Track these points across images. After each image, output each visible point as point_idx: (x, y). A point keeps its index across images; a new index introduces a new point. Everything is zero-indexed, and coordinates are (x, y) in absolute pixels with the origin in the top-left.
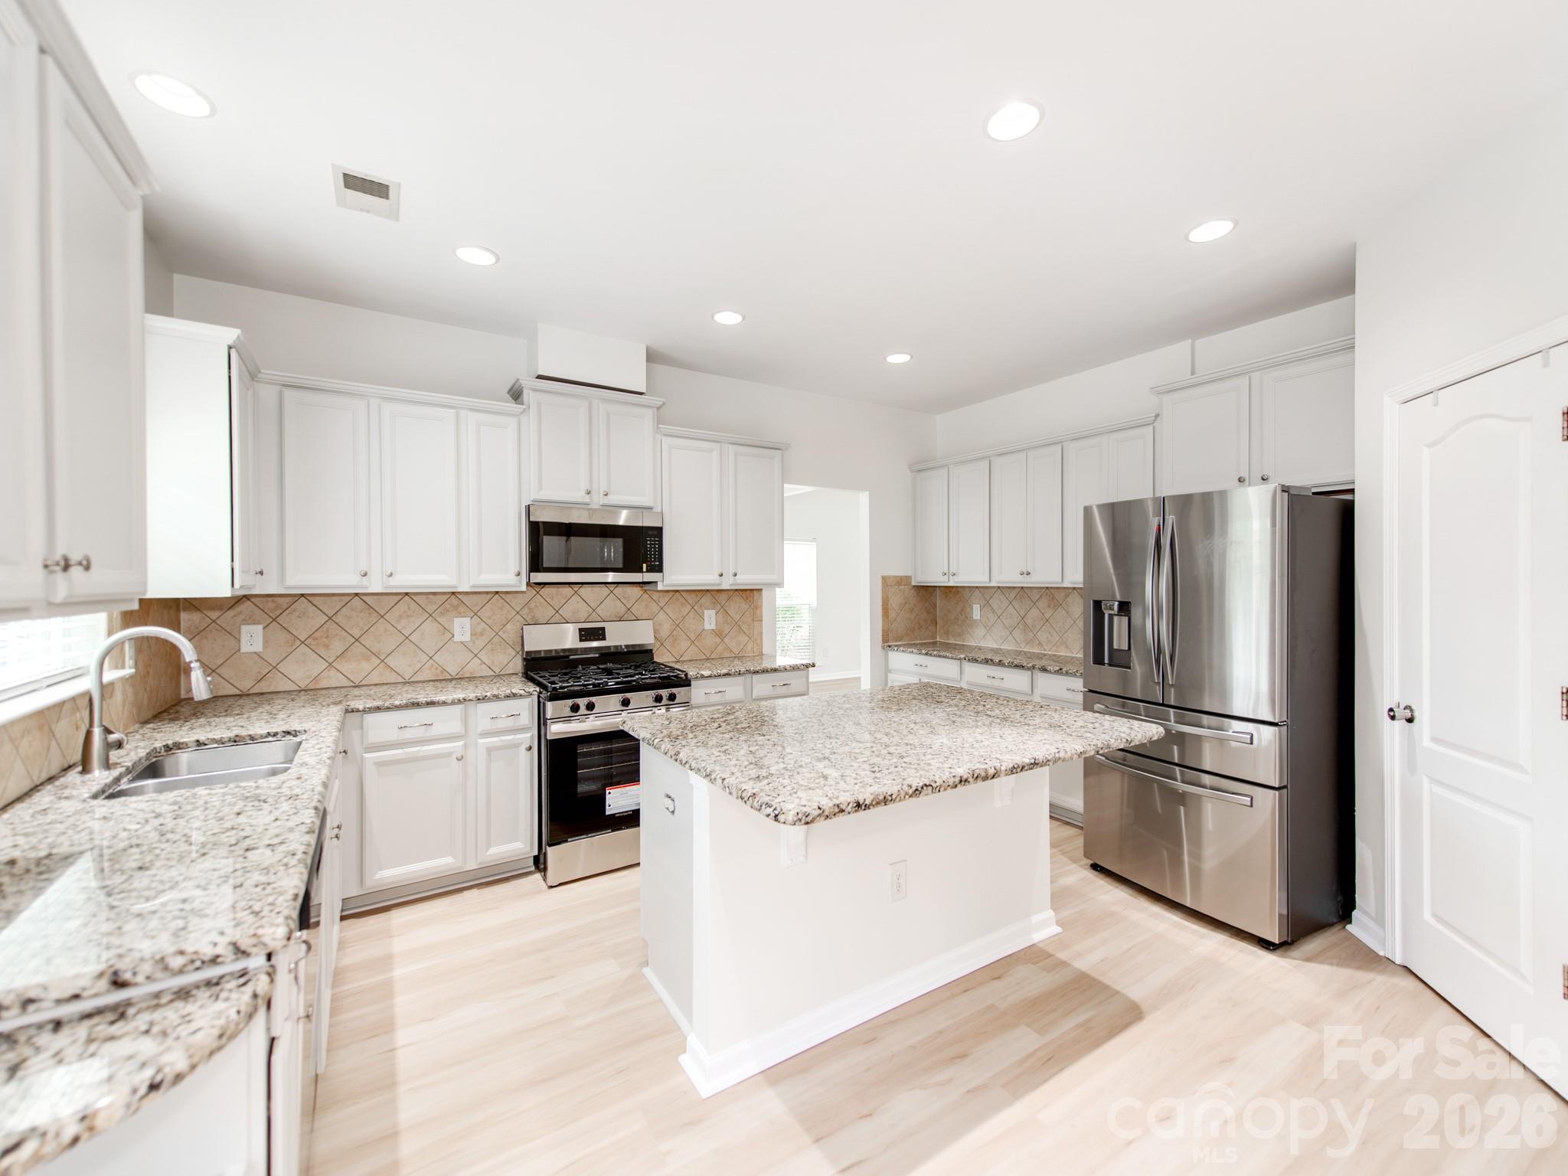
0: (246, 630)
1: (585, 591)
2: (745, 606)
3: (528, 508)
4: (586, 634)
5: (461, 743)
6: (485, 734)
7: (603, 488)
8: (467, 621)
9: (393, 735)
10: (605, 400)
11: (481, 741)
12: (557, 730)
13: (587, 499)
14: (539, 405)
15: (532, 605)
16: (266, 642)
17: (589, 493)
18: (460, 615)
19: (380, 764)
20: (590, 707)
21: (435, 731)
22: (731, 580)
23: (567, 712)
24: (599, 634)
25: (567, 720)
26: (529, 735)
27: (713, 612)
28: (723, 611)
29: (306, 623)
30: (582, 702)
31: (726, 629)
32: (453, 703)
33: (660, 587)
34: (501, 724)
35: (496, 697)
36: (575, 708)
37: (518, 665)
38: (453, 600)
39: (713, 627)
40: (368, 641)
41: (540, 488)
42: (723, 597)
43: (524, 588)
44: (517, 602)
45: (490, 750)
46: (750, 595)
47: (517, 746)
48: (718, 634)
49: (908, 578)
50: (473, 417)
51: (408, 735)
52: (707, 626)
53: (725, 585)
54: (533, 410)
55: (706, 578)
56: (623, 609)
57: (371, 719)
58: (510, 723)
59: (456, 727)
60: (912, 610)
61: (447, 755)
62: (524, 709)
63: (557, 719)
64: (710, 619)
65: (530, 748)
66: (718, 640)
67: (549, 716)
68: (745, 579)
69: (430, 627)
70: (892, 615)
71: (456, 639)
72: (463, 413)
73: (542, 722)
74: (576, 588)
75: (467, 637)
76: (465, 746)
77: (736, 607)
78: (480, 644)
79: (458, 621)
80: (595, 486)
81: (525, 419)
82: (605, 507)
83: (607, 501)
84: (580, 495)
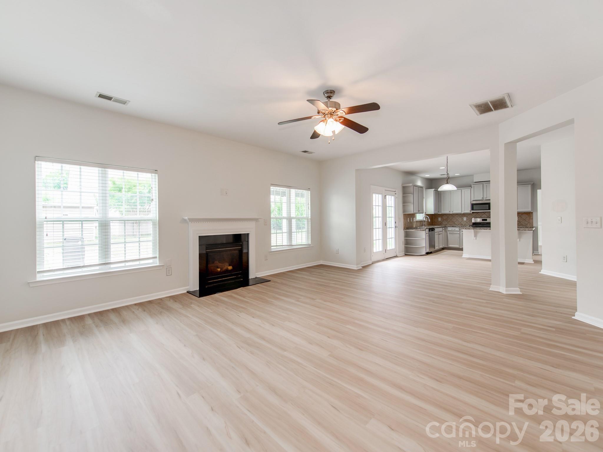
0: (439, 218)
1: (486, 213)
2: (527, 216)
3: (472, 201)
4: (483, 220)
7: (485, 197)
9: (451, 230)
14: (474, 186)
15: (473, 215)
16: (441, 219)
19: (449, 233)
21: (456, 230)
24: (486, 220)
28: (520, 217)
29: (445, 218)
37: (472, 224)
38: (464, 215)
40: (452, 220)
41: (474, 198)
42: (520, 214)
43: (472, 213)
44: (471, 215)
46: (529, 214)
50: (464, 190)
51: (452, 230)
54: (473, 188)
57: (448, 228)
59: (458, 230)
61: (457, 233)
69: (460, 219)
71: (464, 220)
72: (462, 190)
74: (484, 213)
75: (466, 220)
76: (460, 232)
77: (524, 216)
78: (468, 221)
79: (464, 218)
80: (484, 197)
81: (471, 189)
82: (486, 200)
83: (486, 199)
84: (481, 199)
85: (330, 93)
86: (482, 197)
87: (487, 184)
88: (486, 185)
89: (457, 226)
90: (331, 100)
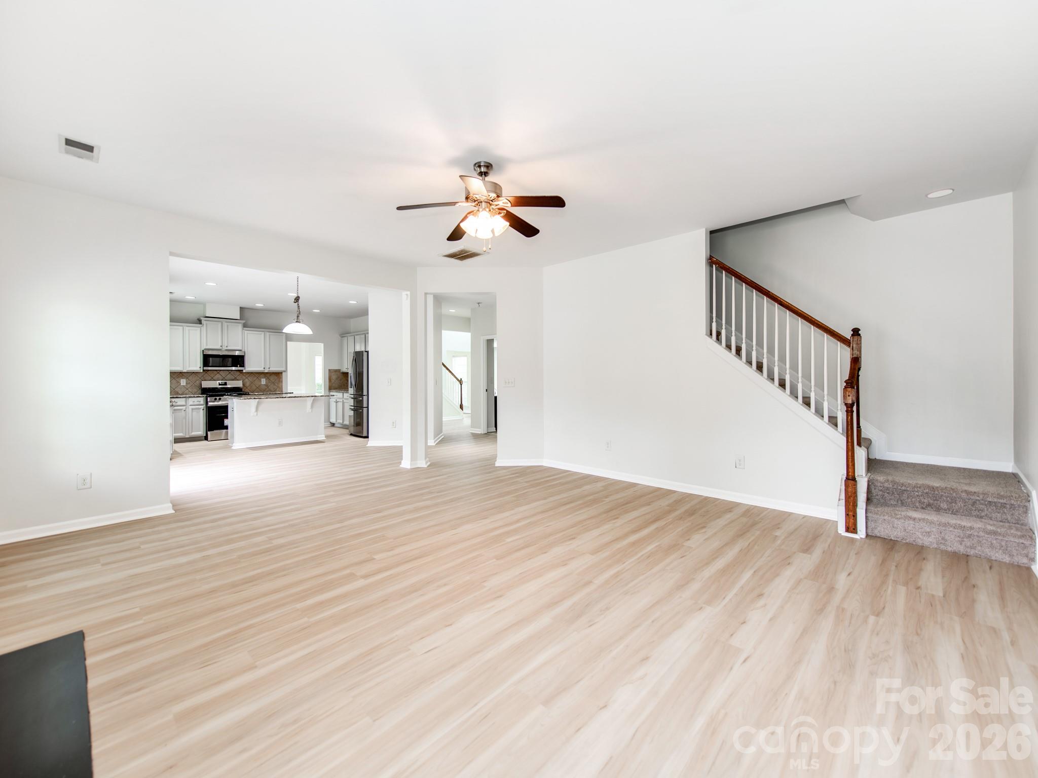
1: (221, 373)
2: (276, 378)
3: (203, 351)
4: (221, 384)
5: (185, 407)
6: (191, 405)
7: (226, 345)
8: (185, 380)
10: (226, 322)
11: (190, 407)
12: (210, 404)
13: (221, 348)
14: (207, 324)
15: (204, 376)
17: (221, 346)
18: (183, 378)
20: (220, 399)
21: (178, 404)
22: (268, 370)
23: (213, 400)
24: (226, 384)
25: (214, 402)
26: (203, 406)
27: (264, 379)
28: (268, 379)
30: (218, 398)
31: (269, 384)
32: (183, 397)
33: (244, 371)
34: (195, 403)
35: (194, 397)
36: (216, 399)
37: (200, 391)
38: (181, 375)
39: (265, 383)
41: (207, 345)
42: (268, 375)
43: (202, 371)
44: (200, 376)
45: (192, 409)
46: (278, 375)
47: (200, 409)
48: (266, 385)
49: (340, 370)
50: (187, 328)
52: (262, 383)
53: (266, 371)
54: (205, 326)
55: (259, 369)
56: (234, 378)
58: (198, 403)
59: (184, 403)
60: (341, 380)
61: (181, 410)
62: (201, 400)
63: (210, 402)
64: (263, 381)
65: (203, 409)
66: (266, 387)
67: (209, 400)
68: (274, 369)
70: (333, 381)
71: (181, 384)
72: (185, 327)
73: (207, 403)
74: (218, 371)
75: (185, 384)
77: (272, 378)
78: (189, 386)
79: (182, 380)
80: (224, 344)
81: (202, 328)
82: (226, 350)
83: (227, 348)
84: (219, 347)
85: (485, 169)
86: (220, 344)
87: (228, 324)
88: (228, 326)
89: (182, 396)
90: (487, 179)
